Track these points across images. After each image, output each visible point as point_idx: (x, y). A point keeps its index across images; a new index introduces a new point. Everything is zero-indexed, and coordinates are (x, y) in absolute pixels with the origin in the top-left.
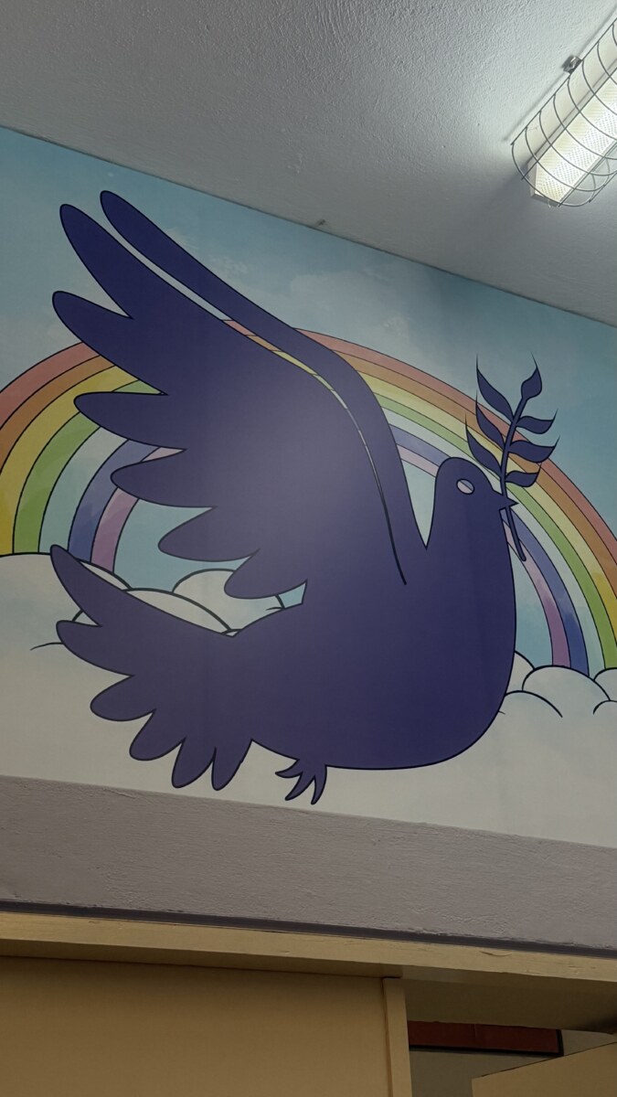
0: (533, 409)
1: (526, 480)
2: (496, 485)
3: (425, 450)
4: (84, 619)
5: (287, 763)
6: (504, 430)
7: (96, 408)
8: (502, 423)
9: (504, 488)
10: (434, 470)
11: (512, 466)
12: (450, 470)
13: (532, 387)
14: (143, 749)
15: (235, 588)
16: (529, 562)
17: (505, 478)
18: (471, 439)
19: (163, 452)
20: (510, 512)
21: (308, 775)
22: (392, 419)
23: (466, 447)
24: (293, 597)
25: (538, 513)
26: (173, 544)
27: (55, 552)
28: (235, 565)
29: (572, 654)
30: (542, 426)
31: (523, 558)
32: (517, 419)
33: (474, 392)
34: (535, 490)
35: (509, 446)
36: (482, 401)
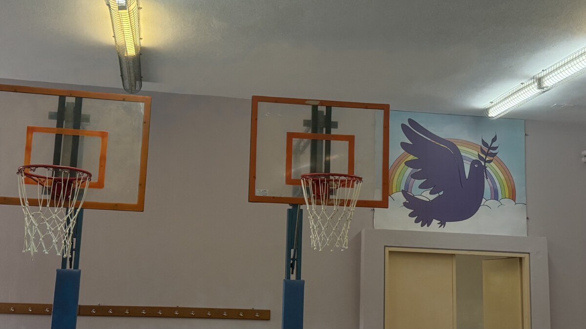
0: (494, 145)
1: (490, 161)
2: (483, 164)
3: (468, 159)
4: (407, 202)
5: (439, 222)
6: (486, 151)
7: (408, 164)
8: (486, 149)
9: (485, 164)
10: (470, 163)
11: (487, 159)
12: (474, 162)
13: (494, 140)
14: (417, 221)
15: (431, 193)
16: (489, 179)
17: (485, 162)
18: (479, 155)
19: (419, 170)
20: (485, 169)
21: (442, 224)
23: (477, 157)
24: (441, 193)
25: (492, 169)
26: (421, 187)
28: (431, 189)
29: (495, 196)
30: (495, 148)
31: (487, 178)
33: (480, 144)
35: (487, 155)
36: (482, 146)
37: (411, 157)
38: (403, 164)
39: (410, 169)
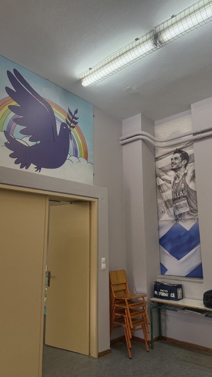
1: (73, 127)
2: (69, 128)
3: (60, 121)
4: (8, 142)
5: (36, 166)
6: (71, 119)
7: (12, 108)
8: (71, 117)
9: (70, 128)
10: (60, 124)
11: (72, 125)
12: (63, 125)
13: (76, 112)
14: (16, 163)
15: (30, 140)
16: (72, 140)
17: (70, 127)
18: (66, 120)
19: (21, 117)
20: (70, 132)
21: (39, 168)
22: (55, 115)
23: (65, 121)
24: (39, 142)
25: (74, 133)
26: (22, 132)
27: (5, 131)
28: (31, 136)
29: (76, 155)
30: (77, 119)
31: (71, 140)
32: (73, 117)
33: (68, 112)
34: (74, 129)
35: (72, 121)
37: (14, 103)
38: (6, 107)
39: (12, 114)
